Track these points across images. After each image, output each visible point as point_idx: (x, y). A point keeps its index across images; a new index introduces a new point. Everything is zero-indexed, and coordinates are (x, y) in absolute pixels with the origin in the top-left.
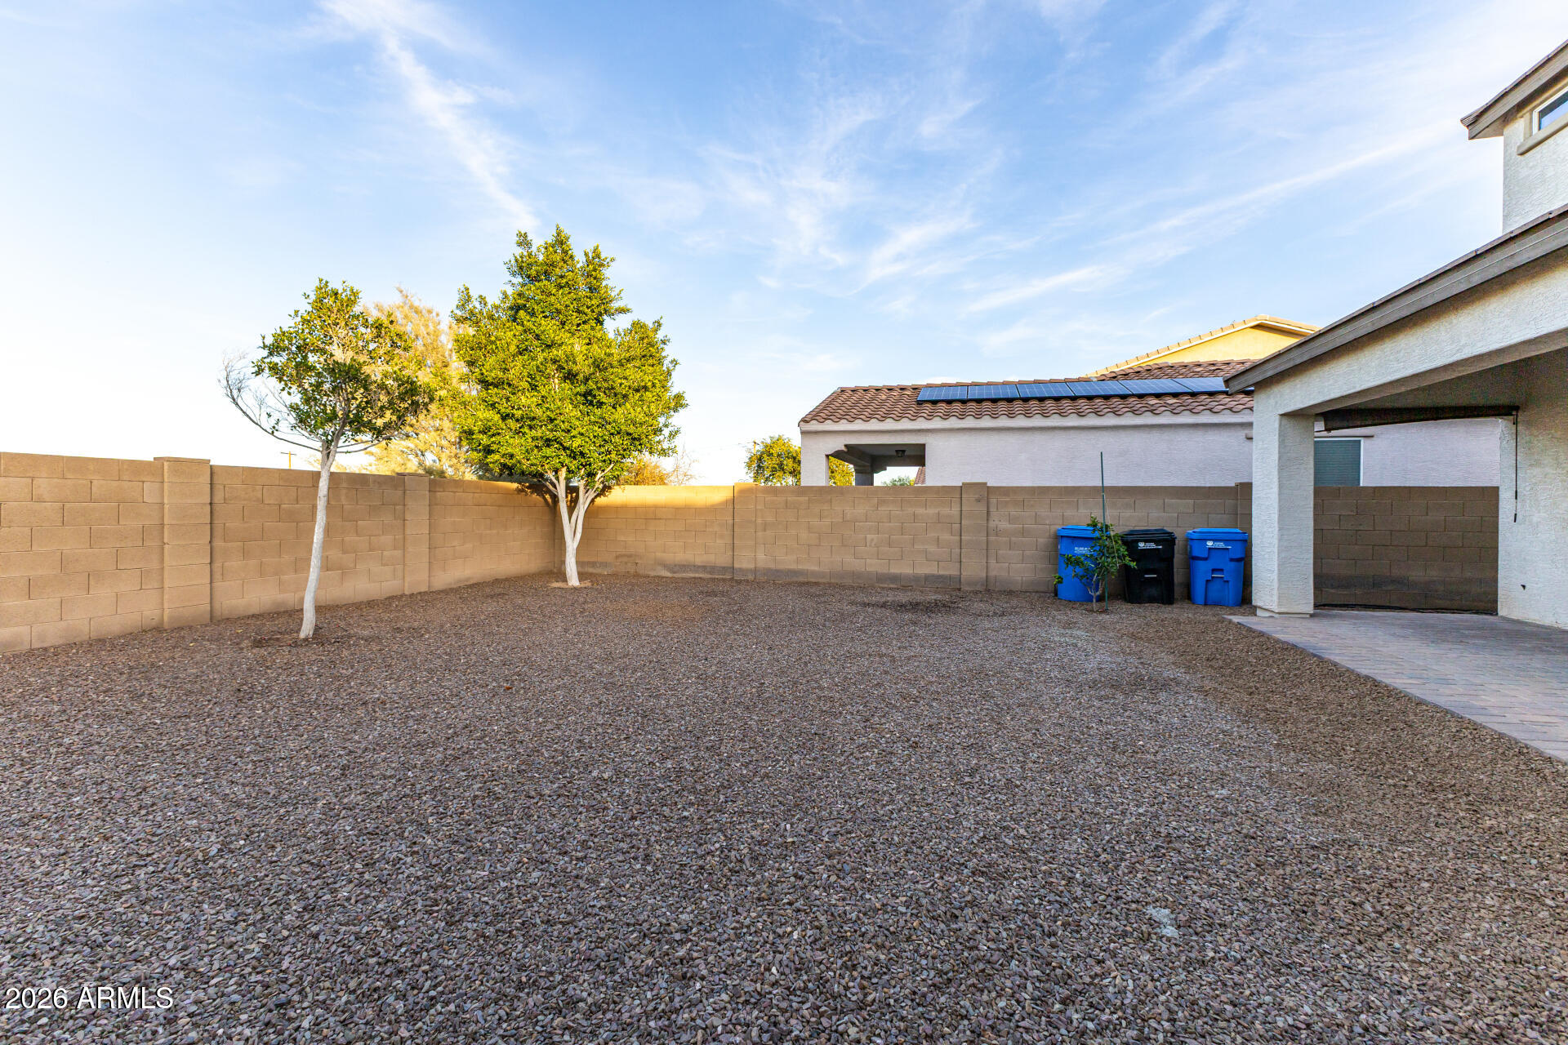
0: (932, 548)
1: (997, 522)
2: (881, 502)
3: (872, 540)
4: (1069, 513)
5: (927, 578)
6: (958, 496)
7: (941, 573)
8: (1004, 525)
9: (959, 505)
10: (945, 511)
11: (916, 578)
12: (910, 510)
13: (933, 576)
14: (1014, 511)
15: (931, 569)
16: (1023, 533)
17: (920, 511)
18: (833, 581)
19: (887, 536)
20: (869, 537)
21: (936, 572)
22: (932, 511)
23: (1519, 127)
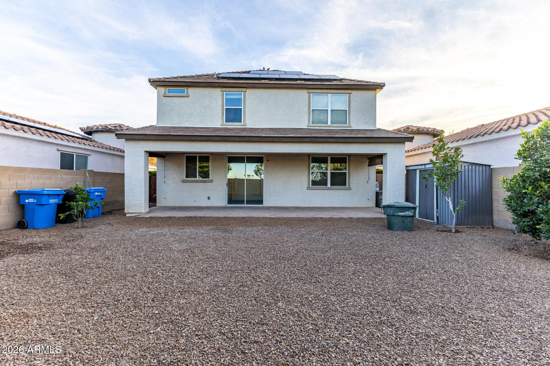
4: (20, 182)
23: (162, 89)
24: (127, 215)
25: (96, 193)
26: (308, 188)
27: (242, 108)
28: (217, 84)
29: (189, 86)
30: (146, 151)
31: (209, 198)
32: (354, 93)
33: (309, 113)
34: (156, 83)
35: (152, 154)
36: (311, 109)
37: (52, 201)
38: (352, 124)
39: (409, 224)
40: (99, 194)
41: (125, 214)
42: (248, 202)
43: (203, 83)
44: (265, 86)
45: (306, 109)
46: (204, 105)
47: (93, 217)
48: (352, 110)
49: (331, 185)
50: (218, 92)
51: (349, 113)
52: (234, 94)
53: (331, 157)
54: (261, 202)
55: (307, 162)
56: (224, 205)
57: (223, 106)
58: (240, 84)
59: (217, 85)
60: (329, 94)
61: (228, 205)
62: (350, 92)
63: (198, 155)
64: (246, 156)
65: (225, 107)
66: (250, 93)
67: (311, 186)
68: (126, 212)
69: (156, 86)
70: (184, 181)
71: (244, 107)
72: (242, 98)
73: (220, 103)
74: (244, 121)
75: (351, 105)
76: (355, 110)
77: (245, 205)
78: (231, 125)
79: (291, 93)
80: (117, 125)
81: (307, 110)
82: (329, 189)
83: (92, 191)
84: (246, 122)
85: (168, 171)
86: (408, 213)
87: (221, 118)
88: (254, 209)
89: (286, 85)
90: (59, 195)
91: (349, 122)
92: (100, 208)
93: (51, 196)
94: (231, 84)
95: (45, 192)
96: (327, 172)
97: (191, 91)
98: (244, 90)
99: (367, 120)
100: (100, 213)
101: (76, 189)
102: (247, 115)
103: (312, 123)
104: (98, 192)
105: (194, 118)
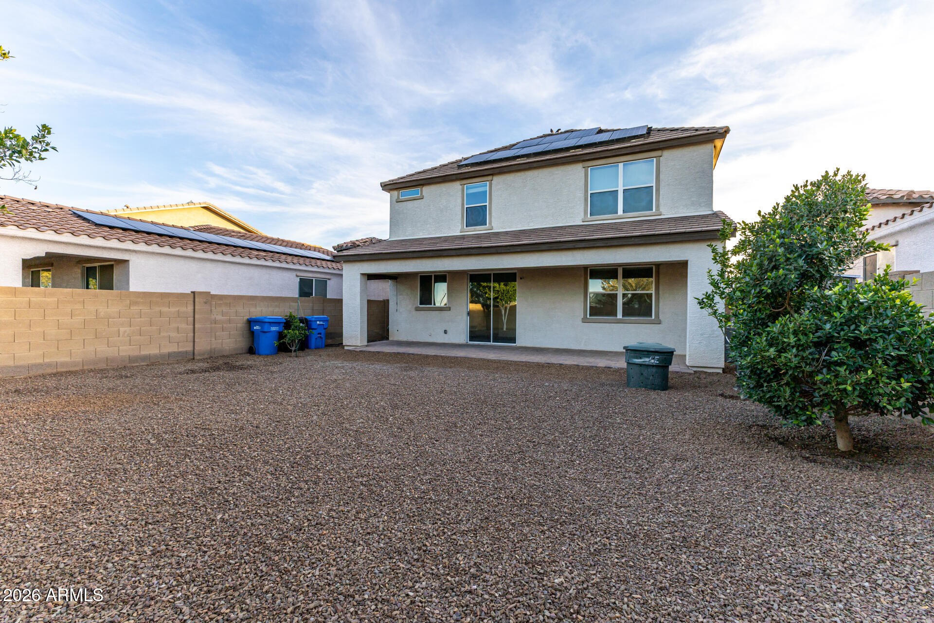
0: (174, 334)
1: (215, 316)
2: (132, 303)
3: (125, 332)
4: (253, 310)
5: (170, 355)
6: (192, 300)
7: (180, 350)
8: (219, 317)
9: (192, 306)
10: (183, 309)
11: (162, 356)
12: (157, 309)
13: (174, 352)
14: (225, 309)
15: (173, 348)
16: (230, 321)
17: (165, 309)
18: (85, 368)
19: (138, 328)
20: (122, 329)
21: (176, 350)
22: (173, 309)
23: (395, 193)
24: (346, 348)
25: (318, 322)
26: (585, 320)
27: (487, 204)
28: (454, 176)
29: (423, 185)
30: (362, 274)
31: (445, 332)
32: (667, 154)
33: (586, 200)
34: (388, 187)
35: (371, 277)
36: (590, 192)
37: (274, 329)
38: (662, 210)
39: (651, 378)
40: (322, 323)
41: (343, 347)
42: (496, 340)
43: (437, 179)
44: (517, 169)
45: (580, 194)
46: (441, 206)
47: (316, 349)
48: (662, 184)
49: (623, 316)
50: (456, 186)
51: (658, 190)
52: (476, 187)
53: (623, 269)
54: (513, 340)
55: (583, 279)
56: (464, 342)
57: (463, 204)
58: (483, 172)
59: (454, 178)
60: (619, 164)
61: (470, 342)
62: (660, 155)
63: (433, 275)
64: (492, 273)
65: (466, 206)
66: (499, 182)
67: (588, 317)
68: (344, 344)
69: (389, 190)
70: (417, 309)
71: (490, 203)
72: (486, 191)
73: (459, 201)
74: (490, 223)
75: (662, 177)
76: (668, 185)
77: (492, 343)
78: (473, 230)
79: (557, 172)
80: (367, 240)
81: (583, 195)
82: (619, 322)
83: (313, 319)
84: (493, 224)
85: (401, 296)
86: (647, 360)
87: (460, 222)
88: (500, 349)
89: (548, 162)
90: (279, 323)
91: (658, 206)
92: (324, 339)
93: (272, 324)
94: (470, 174)
95: (267, 320)
96: (617, 294)
97: (427, 190)
98: (490, 178)
99: (693, 199)
100: (323, 345)
101: (290, 316)
102: (493, 214)
103: (591, 216)
104: (320, 321)
105: (428, 226)
